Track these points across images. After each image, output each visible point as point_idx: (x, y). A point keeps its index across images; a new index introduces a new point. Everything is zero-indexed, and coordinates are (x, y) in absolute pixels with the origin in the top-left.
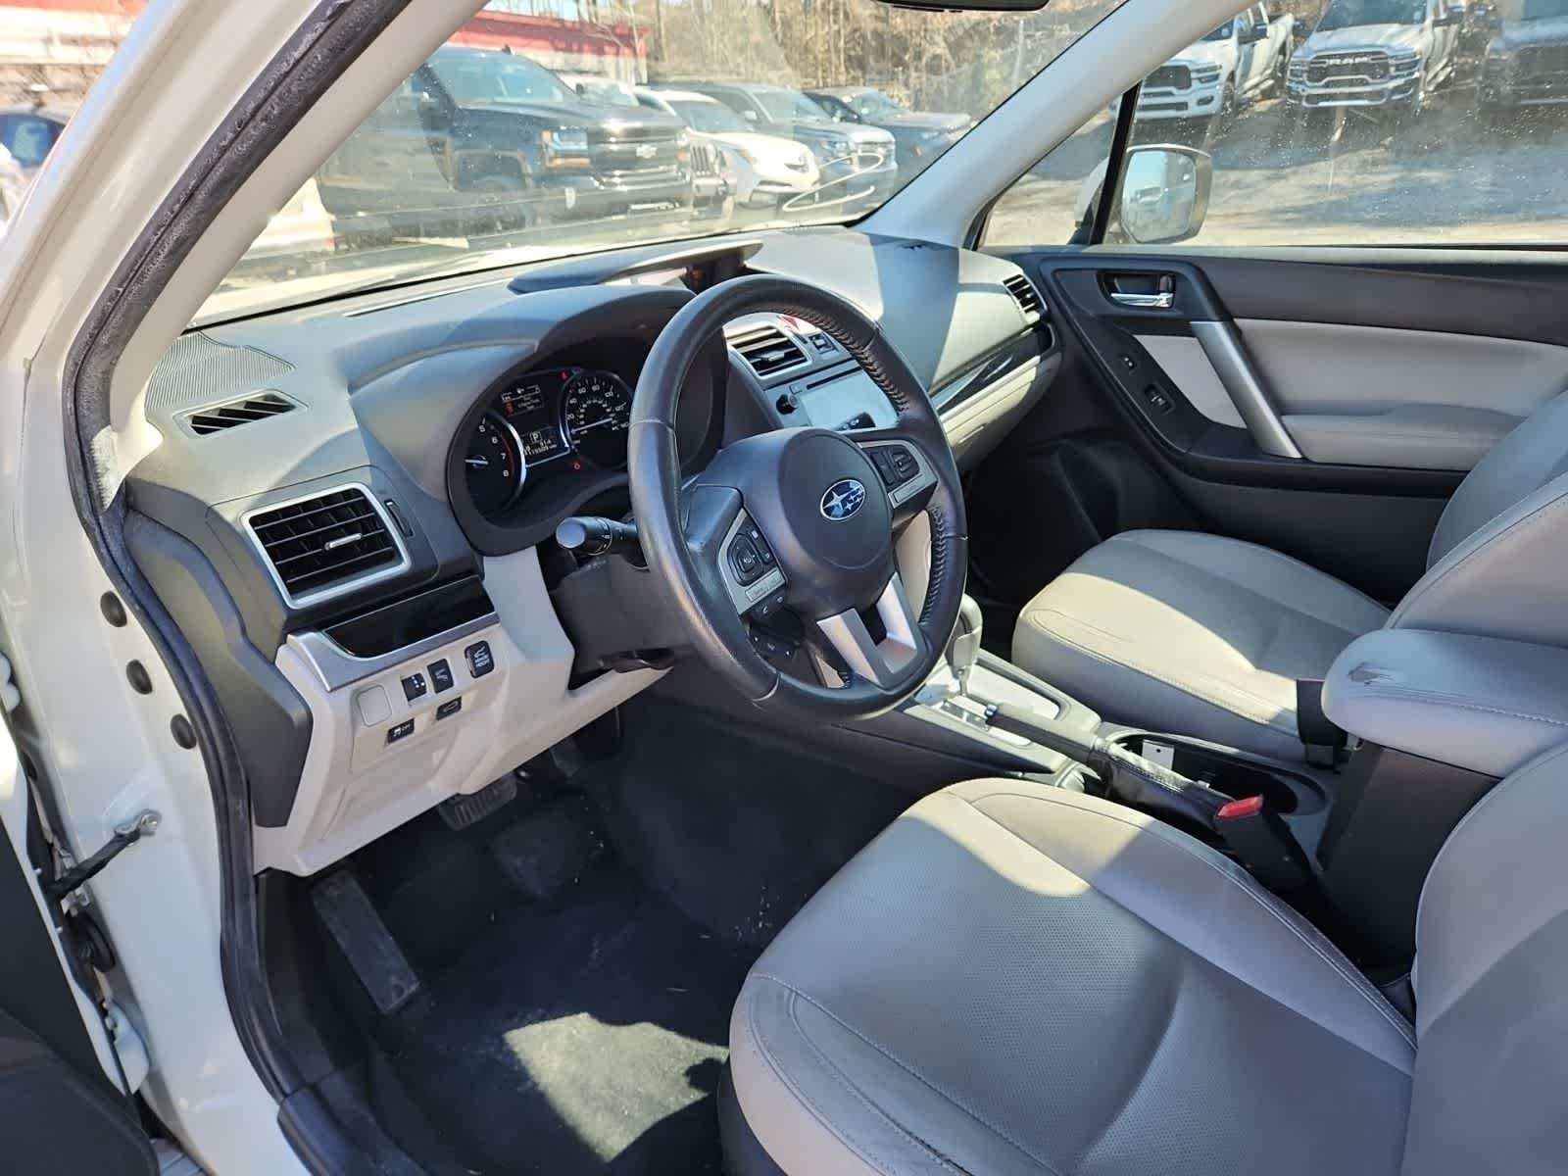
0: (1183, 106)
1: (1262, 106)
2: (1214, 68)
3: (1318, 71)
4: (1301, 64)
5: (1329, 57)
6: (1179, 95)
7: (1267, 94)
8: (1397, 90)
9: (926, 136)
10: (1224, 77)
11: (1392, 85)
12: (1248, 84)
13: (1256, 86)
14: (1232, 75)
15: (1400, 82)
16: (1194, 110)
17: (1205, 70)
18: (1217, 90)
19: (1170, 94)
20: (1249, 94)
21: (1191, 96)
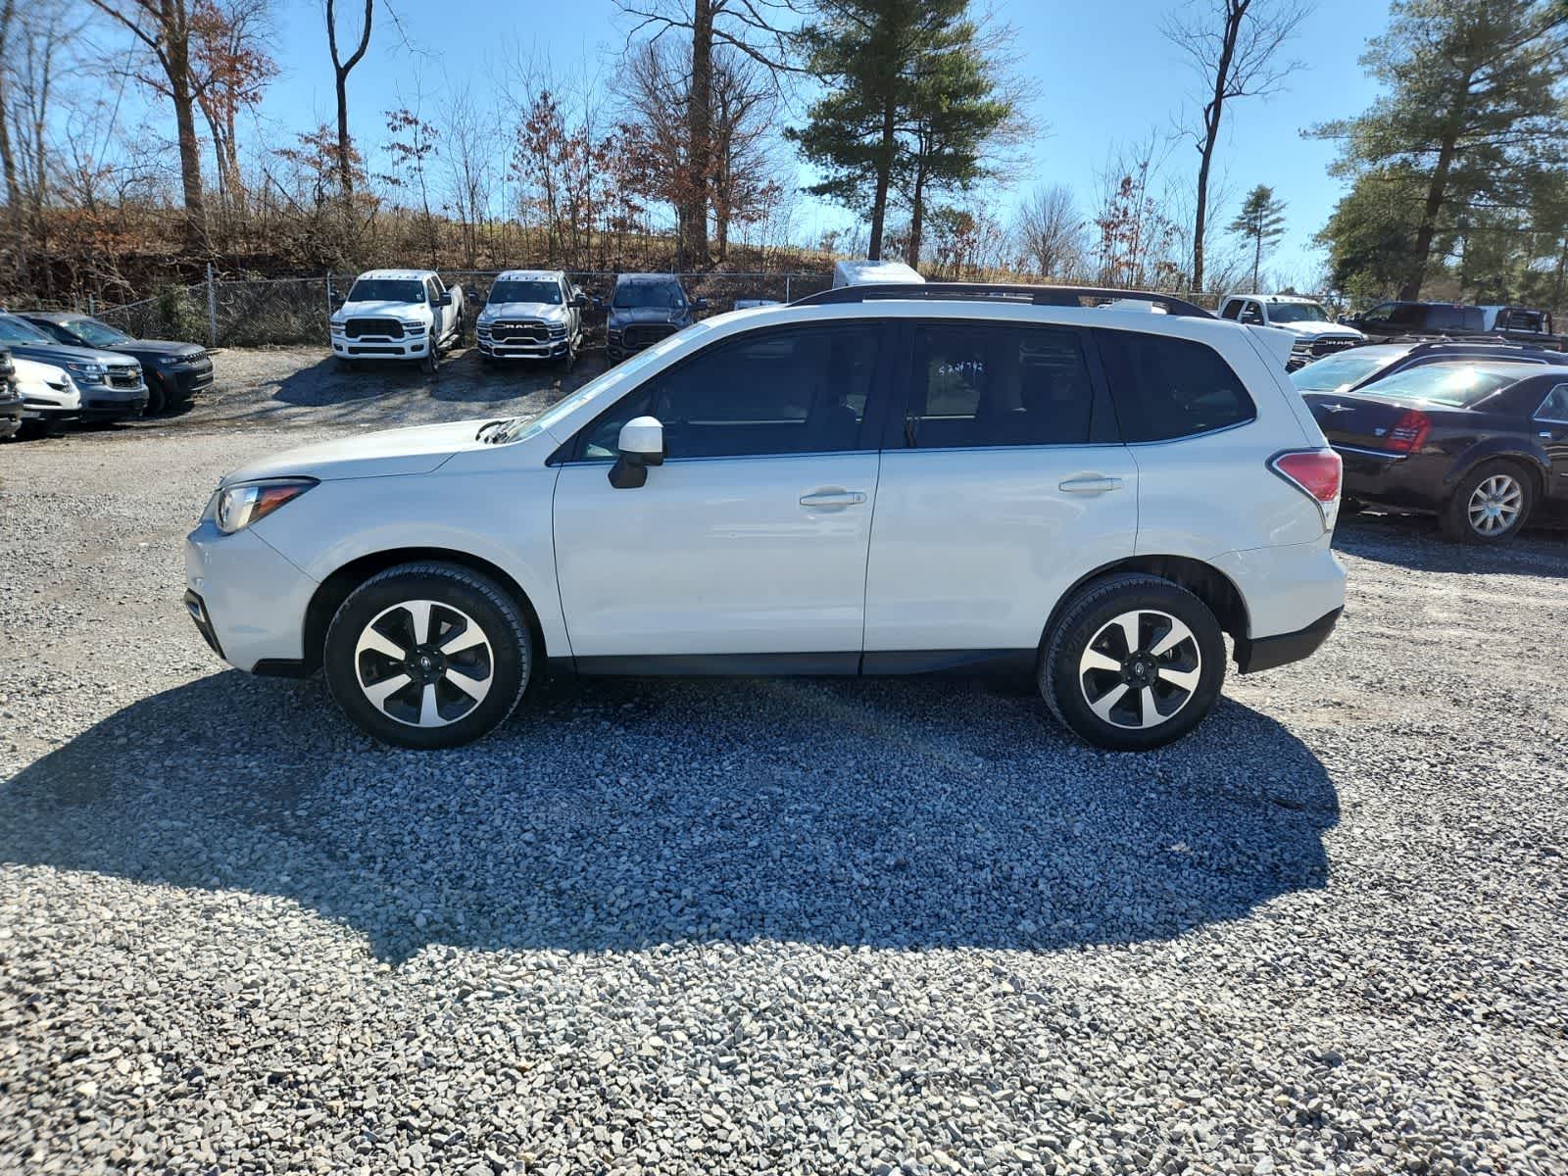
0: (401, 351)
1: (457, 353)
2: (420, 324)
3: (499, 331)
4: (485, 326)
5: (506, 323)
6: (395, 343)
7: (456, 345)
8: (555, 349)
9: (164, 361)
10: (427, 331)
11: (552, 345)
12: (442, 338)
13: (447, 339)
14: (432, 328)
15: (557, 343)
16: (409, 354)
17: (413, 325)
18: (425, 339)
19: (387, 341)
20: (445, 345)
21: (406, 342)
